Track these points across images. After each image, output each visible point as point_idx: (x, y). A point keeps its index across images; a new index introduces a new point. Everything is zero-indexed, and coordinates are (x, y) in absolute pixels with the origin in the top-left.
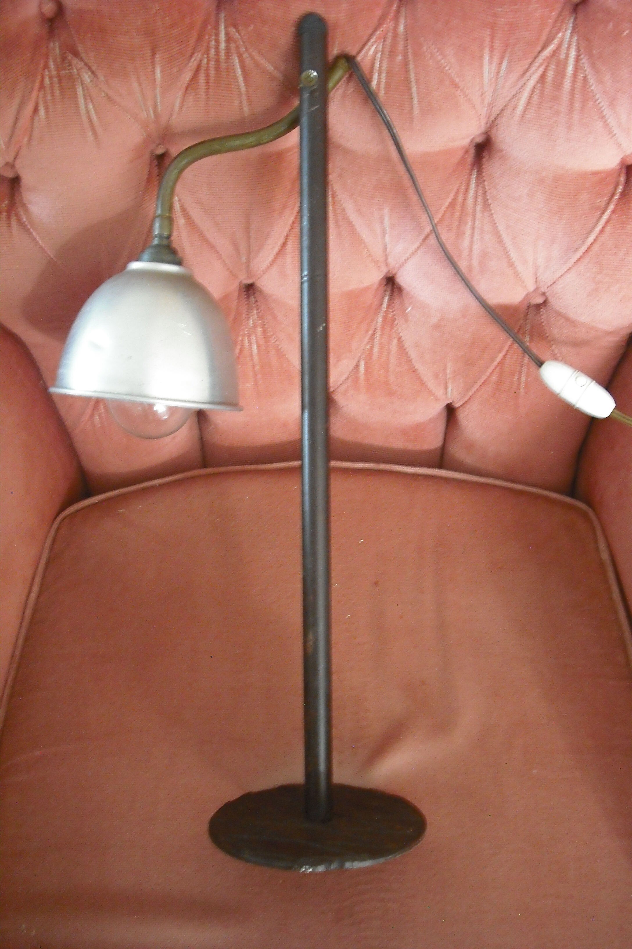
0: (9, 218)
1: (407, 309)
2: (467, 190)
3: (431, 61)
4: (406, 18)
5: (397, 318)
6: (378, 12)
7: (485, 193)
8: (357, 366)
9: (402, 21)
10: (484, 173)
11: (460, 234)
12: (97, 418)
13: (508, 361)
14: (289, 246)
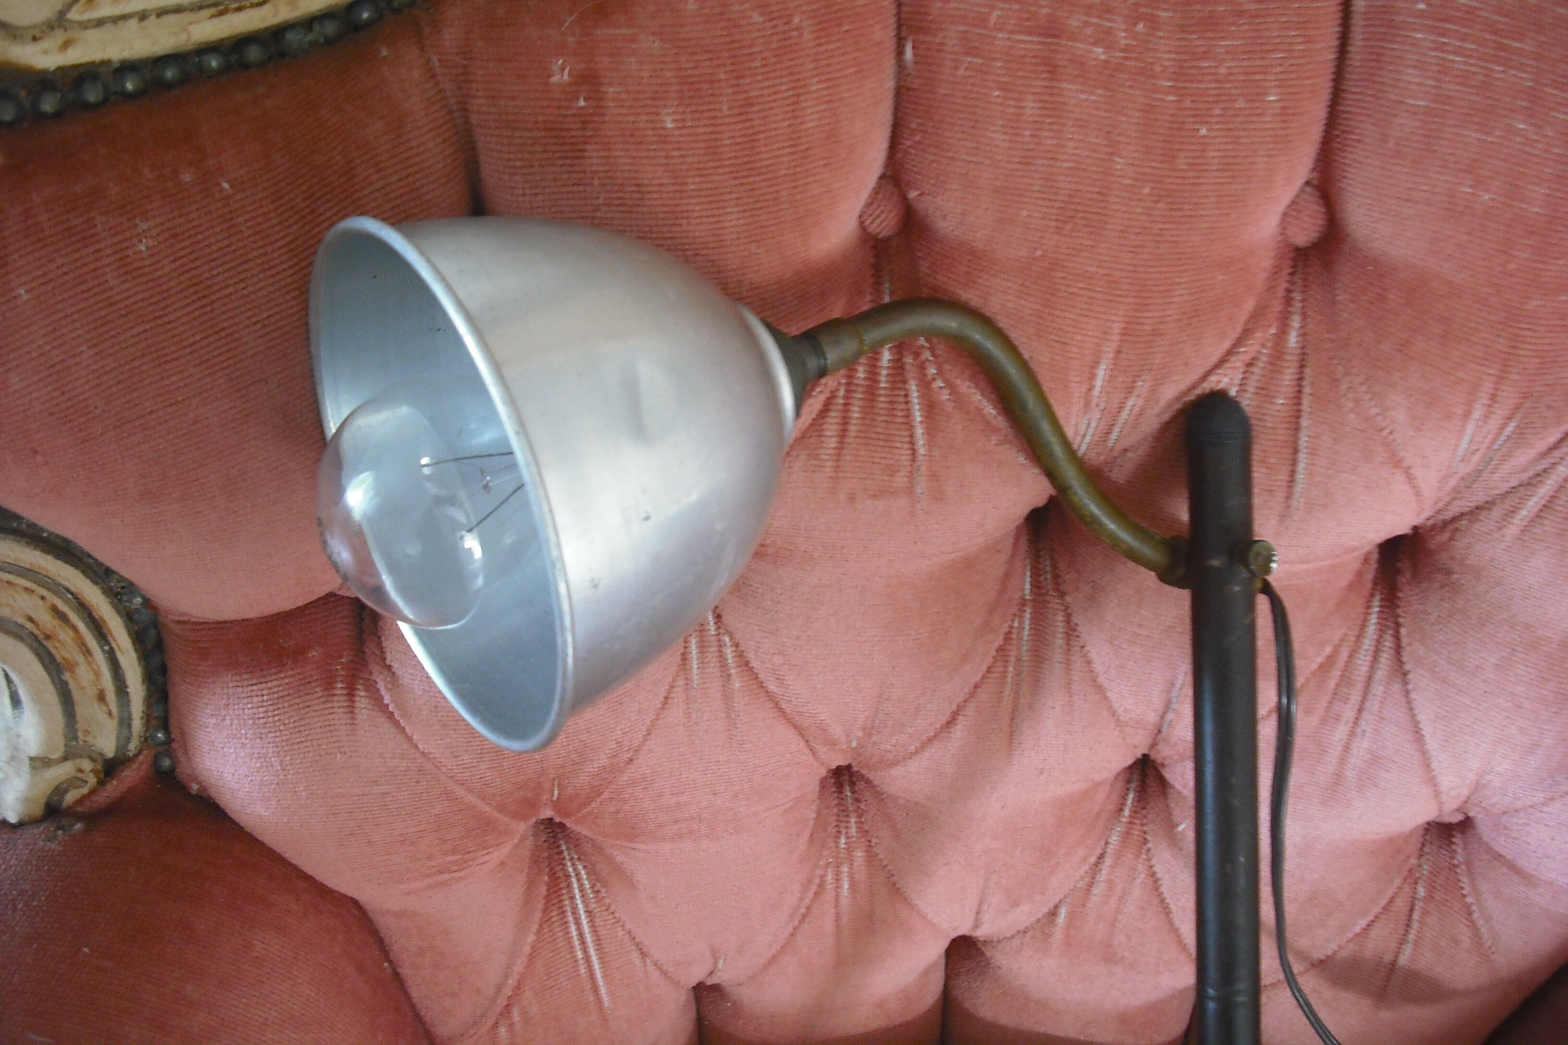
0: (351, 694)
1: (1178, 825)
2: (1359, 637)
3: (1352, 416)
4: (1304, 316)
5: (1150, 838)
6: (1249, 305)
7: (1398, 649)
8: (1053, 914)
9: (1296, 322)
10: (1402, 609)
11: (1330, 718)
12: (503, 1031)
13: (1374, 933)
14: (958, 727)
